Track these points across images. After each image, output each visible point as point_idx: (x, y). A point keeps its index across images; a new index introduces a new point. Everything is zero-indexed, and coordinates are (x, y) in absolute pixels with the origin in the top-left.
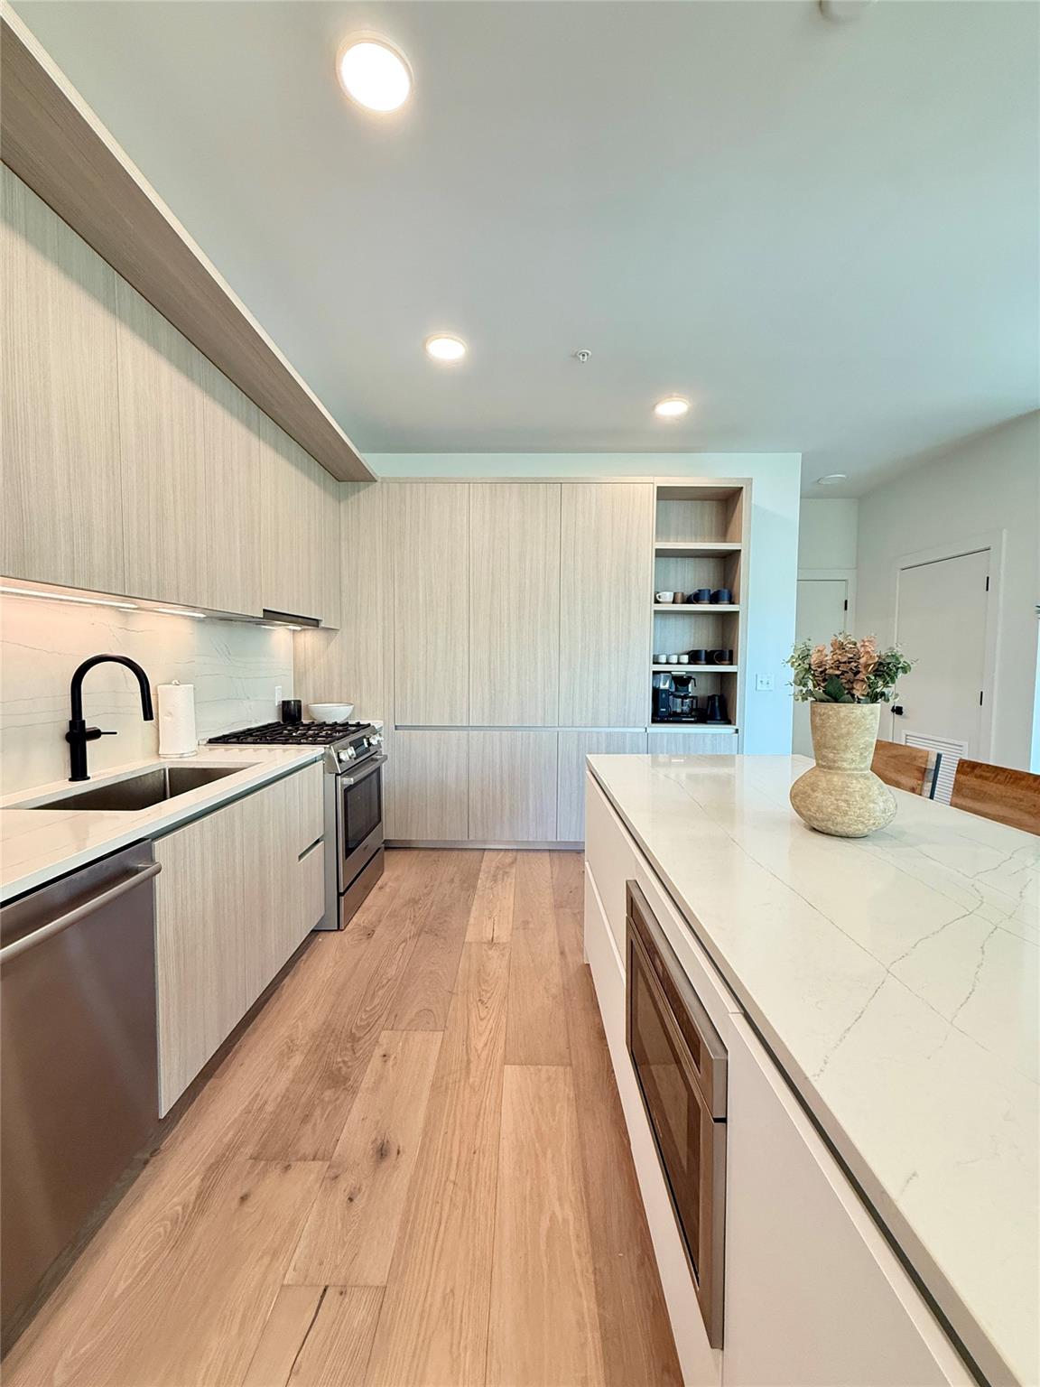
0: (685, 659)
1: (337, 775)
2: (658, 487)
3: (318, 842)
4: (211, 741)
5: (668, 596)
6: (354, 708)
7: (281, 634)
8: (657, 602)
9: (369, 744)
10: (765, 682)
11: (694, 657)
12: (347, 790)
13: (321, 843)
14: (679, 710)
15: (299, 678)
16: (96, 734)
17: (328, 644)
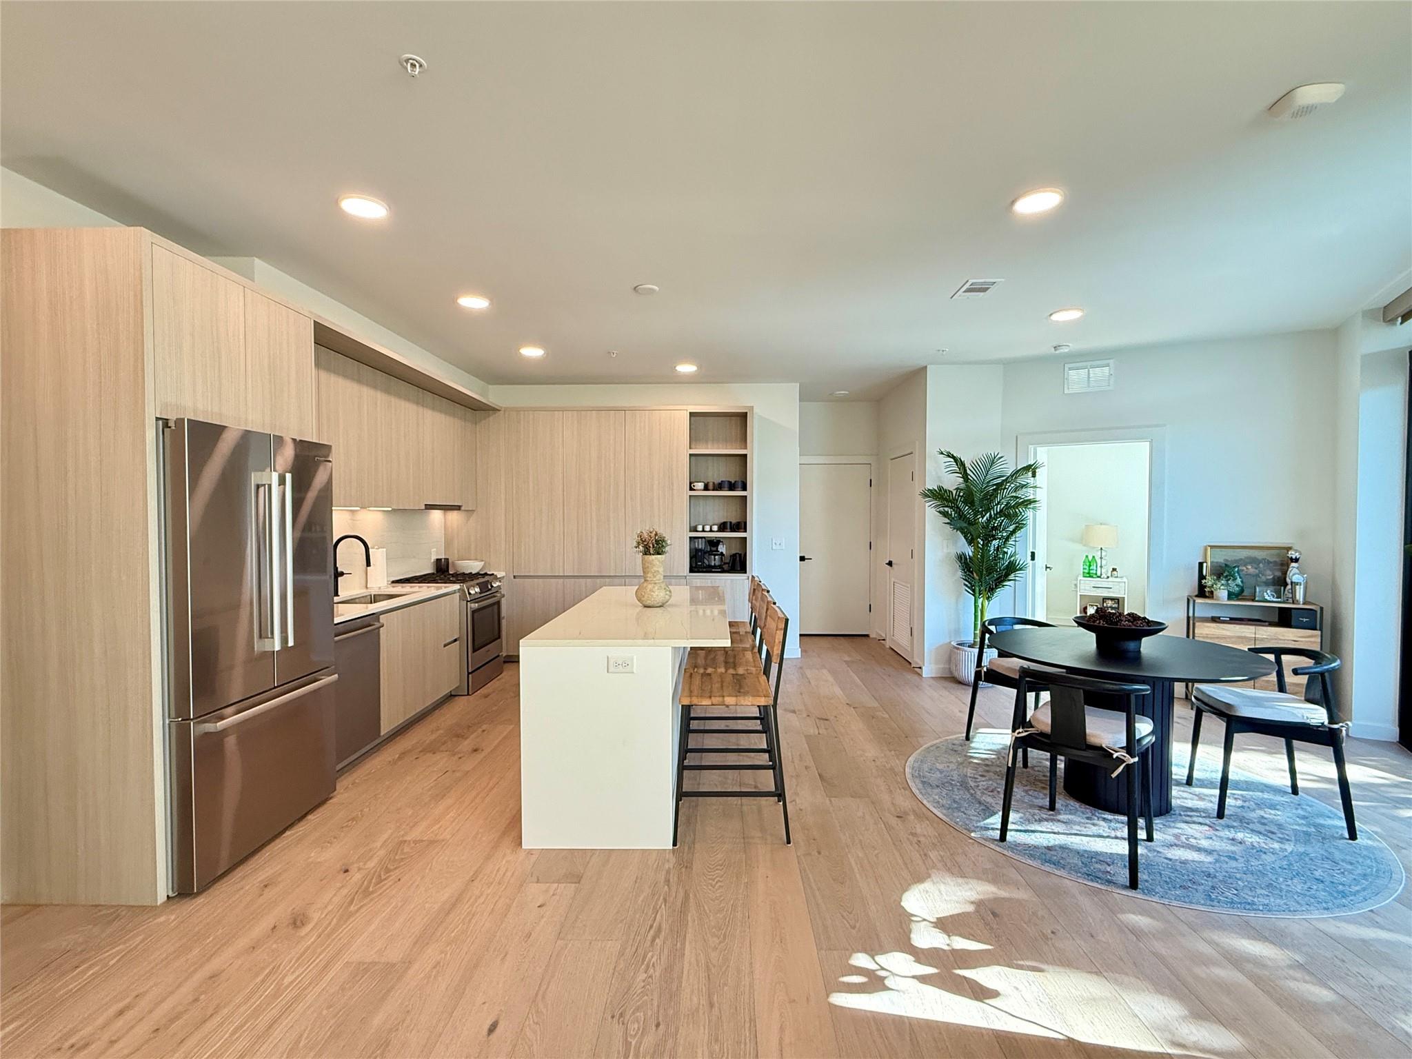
0: (715, 528)
1: (468, 601)
2: (690, 413)
3: (455, 640)
4: (393, 582)
5: (700, 485)
6: (485, 564)
7: (436, 515)
8: (691, 489)
9: (492, 586)
10: (778, 544)
11: (723, 527)
12: (474, 612)
13: (458, 642)
14: (713, 564)
15: (448, 543)
16: (342, 574)
17: (468, 520)
